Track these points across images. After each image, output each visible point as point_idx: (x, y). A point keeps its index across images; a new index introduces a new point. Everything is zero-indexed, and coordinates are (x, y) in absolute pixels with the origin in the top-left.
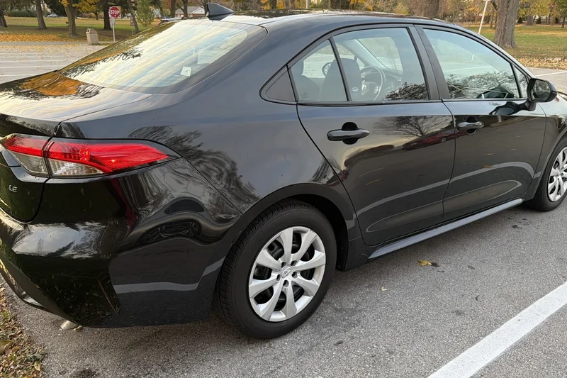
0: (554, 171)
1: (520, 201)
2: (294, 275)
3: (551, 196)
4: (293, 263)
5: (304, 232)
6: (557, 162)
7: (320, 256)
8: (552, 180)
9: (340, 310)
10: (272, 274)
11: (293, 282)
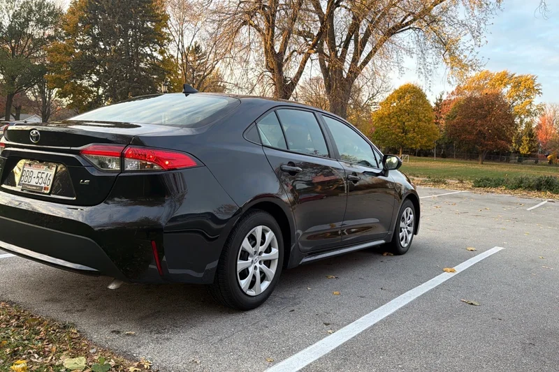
0: (402, 224)
1: (383, 242)
2: (260, 263)
3: (402, 243)
4: (260, 254)
5: (267, 231)
6: (403, 218)
7: (275, 251)
8: (401, 231)
9: (285, 298)
10: (249, 258)
11: (260, 268)
